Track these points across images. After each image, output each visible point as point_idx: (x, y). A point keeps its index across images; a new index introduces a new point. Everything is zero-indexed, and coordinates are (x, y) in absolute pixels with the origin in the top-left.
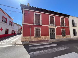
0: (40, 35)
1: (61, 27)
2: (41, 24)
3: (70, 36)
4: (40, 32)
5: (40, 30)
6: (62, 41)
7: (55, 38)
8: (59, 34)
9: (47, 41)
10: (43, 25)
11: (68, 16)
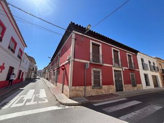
1: (129, 69)
2: (101, 63)
3: (142, 86)
4: (101, 78)
5: (101, 74)
7: (123, 90)
11: (136, 52)
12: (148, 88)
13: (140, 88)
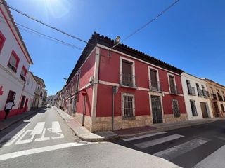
0: (134, 114)
1: (171, 95)
2: (134, 87)
3: (187, 116)
4: (134, 106)
5: (133, 100)
7: (162, 121)
8: (168, 111)
9: (148, 128)
10: (139, 89)
11: (180, 72)
12: (195, 118)
13: (184, 118)
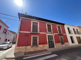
1: (59, 34)
3: (69, 44)
4: (38, 41)
5: (38, 38)
6: (61, 50)
7: (54, 47)
8: (57, 42)
9: (45, 50)
10: (40, 33)
12: (73, 44)
13: (67, 45)
